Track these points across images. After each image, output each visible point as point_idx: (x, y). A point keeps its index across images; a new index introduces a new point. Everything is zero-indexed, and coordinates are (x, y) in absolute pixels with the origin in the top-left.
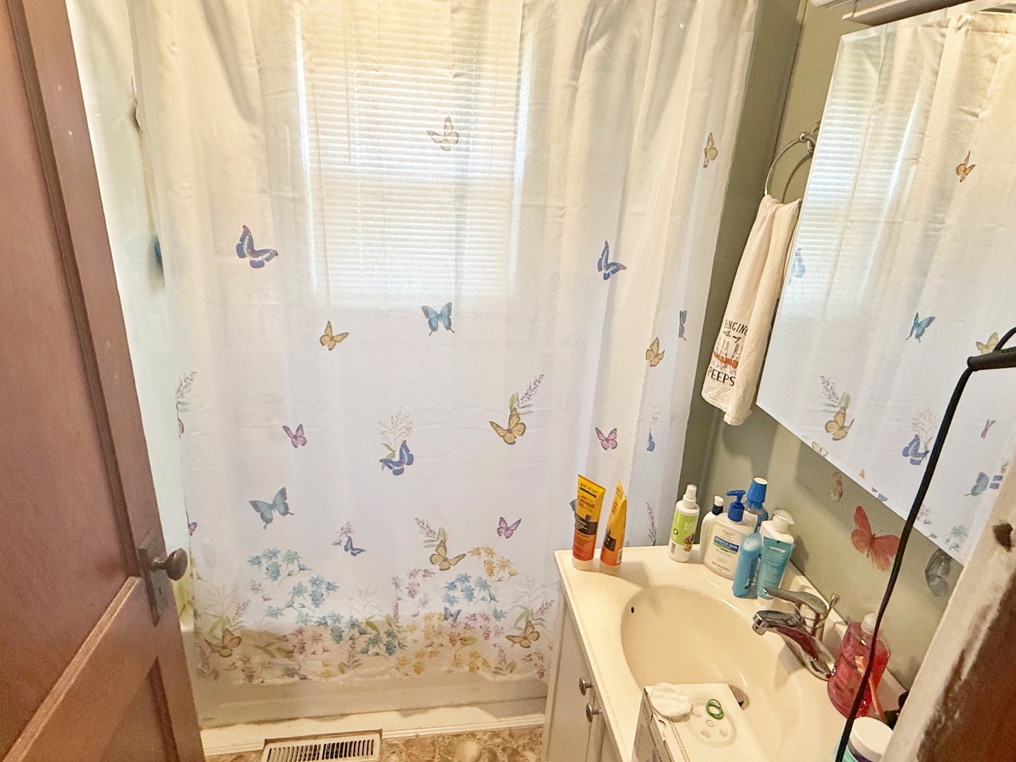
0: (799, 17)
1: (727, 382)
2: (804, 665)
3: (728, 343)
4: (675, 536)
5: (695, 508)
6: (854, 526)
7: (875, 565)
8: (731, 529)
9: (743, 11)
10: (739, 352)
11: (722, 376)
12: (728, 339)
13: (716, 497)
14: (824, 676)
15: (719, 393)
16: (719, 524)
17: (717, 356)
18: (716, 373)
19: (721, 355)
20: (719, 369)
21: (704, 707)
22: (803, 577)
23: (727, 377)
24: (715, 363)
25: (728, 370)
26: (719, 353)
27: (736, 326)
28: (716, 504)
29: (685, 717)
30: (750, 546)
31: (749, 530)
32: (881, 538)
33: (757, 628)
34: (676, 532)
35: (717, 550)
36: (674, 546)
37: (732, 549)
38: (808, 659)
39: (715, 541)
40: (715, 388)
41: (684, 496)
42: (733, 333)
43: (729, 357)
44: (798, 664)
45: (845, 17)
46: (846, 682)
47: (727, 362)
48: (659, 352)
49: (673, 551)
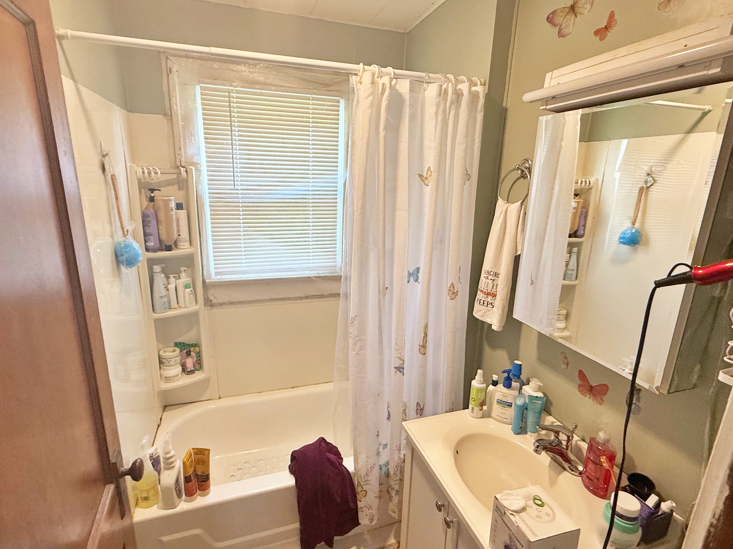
0: (504, 104)
1: (490, 306)
2: (565, 469)
3: (488, 283)
4: (473, 403)
5: (483, 383)
6: (579, 382)
7: (595, 402)
8: (505, 393)
9: (478, 102)
10: (495, 288)
11: (486, 303)
12: (487, 281)
13: (493, 375)
14: (577, 474)
15: (485, 313)
16: (499, 391)
17: (482, 291)
18: (482, 301)
19: (484, 290)
20: (483, 299)
21: (532, 501)
22: (551, 417)
23: (489, 303)
24: (480, 296)
25: (489, 299)
26: (482, 289)
27: (492, 273)
28: (494, 379)
29: (523, 509)
30: (520, 402)
31: (516, 393)
32: (595, 386)
33: (536, 450)
34: (473, 400)
35: (499, 407)
36: (473, 408)
37: (508, 405)
38: (566, 465)
39: (497, 402)
40: (482, 310)
41: (476, 376)
42: (490, 277)
43: (489, 291)
45: (541, 108)
46: (594, 474)
47: (488, 294)
48: (455, 291)
49: (472, 412)
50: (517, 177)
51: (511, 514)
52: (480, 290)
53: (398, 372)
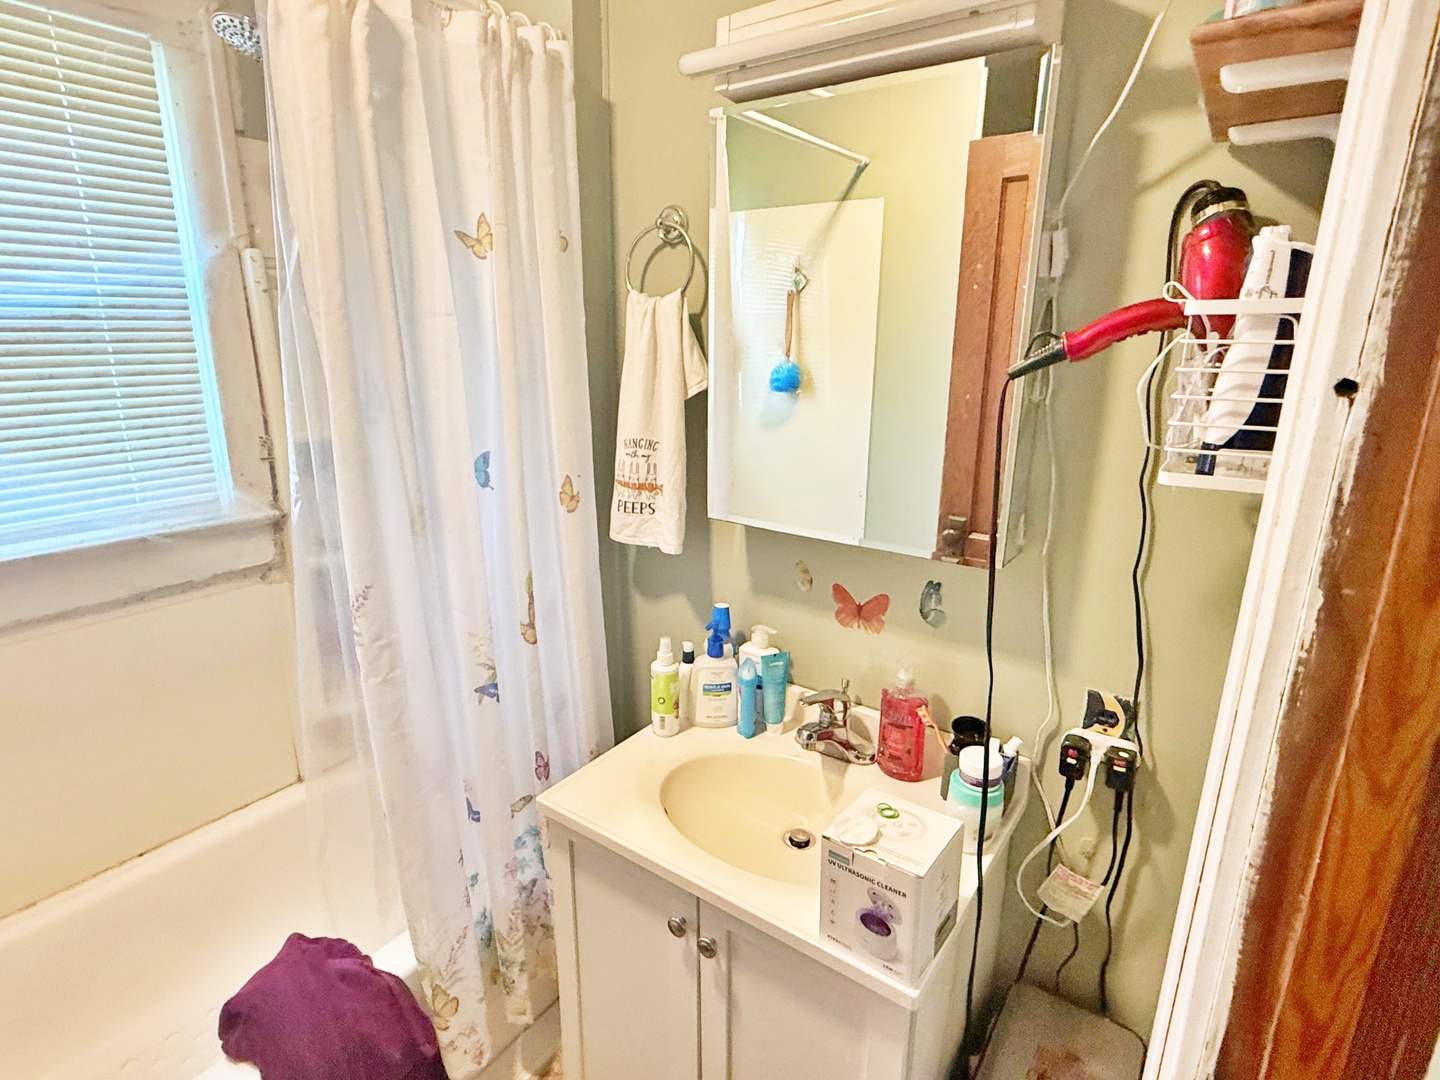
1: (647, 511)
2: (848, 761)
3: (638, 466)
4: (661, 708)
5: (674, 663)
6: (836, 606)
7: (870, 632)
8: (716, 668)
10: (652, 472)
11: (638, 506)
12: (635, 460)
13: (684, 643)
14: (868, 761)
15: (638, 528)
16: (702, 669)
17: (626, 485)
18: (629, 505)
19: (631, 481)
20: (632, 500)
21: (879, 816)
22: (794, 686)
23: (644, 506)
24: (620, 494)
25: (645, 497)
26: (627, 480)
27: (643, 443)
28: (686, 651)
29: (879, 835)
30: (747, 675)
31: (732, 662)
32: (867, 603)
33: (807, 745)
34: (661, 701)
35: (710, 699)
36: (663, 719)
37: (726, 690)
38: (851, 755)
39: (704, 690)
40: (630, 525)
41: (658, 653)
42: (641, 452)
43: (642, 481)
44: (845, 764)
45: (718, 88)
46: (901, 747)
47: (641, 487)
48: (575, 493)
49: (663, 726)
50: (655, 247)
51: (866, 851)
52: (620, 483)
53: (486, 698)
